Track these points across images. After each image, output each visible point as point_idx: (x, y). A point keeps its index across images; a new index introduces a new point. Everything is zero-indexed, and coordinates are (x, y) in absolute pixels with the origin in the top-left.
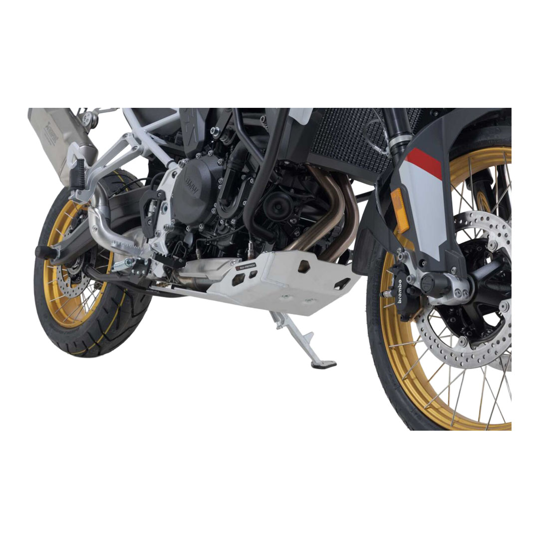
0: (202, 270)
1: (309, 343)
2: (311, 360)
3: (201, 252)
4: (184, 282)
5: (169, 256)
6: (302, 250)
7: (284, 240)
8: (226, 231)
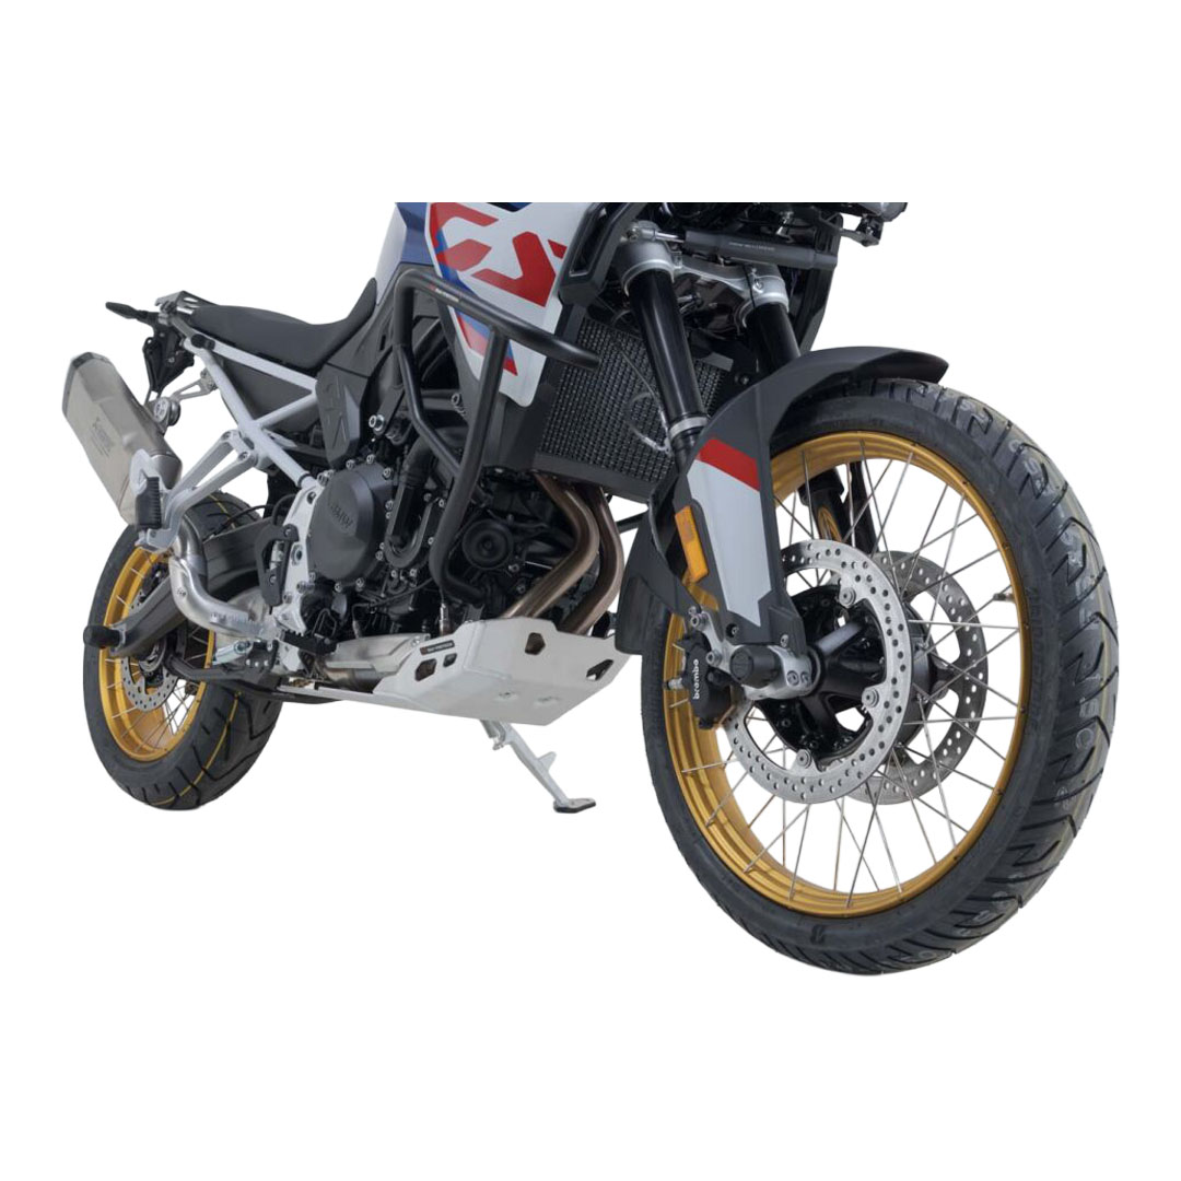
0: (364, 655)
1: (547, 771)
2: (551, 800)
3: (362, 625)
4: (335, 677)
5: (308, 635)
6: (530, 615)
7: (499, 601)
8: (401, 589)
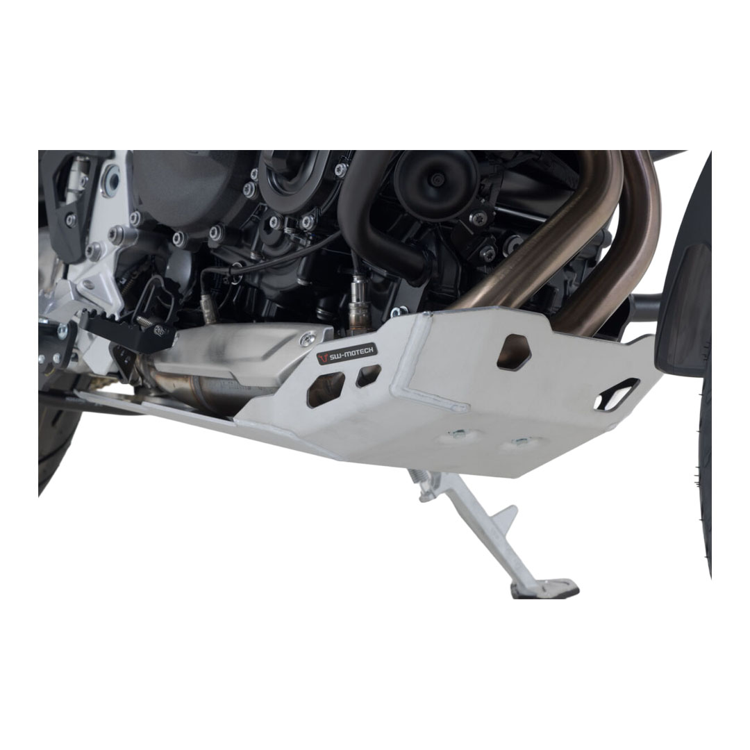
0: (218, 355)
1: (504, 536)
2: (509, 580)
3: (216, 301)
4: (169, 385)
5: (127, 319)
6: (507, 304)
7: (451, 272)
8: (285, 248)
